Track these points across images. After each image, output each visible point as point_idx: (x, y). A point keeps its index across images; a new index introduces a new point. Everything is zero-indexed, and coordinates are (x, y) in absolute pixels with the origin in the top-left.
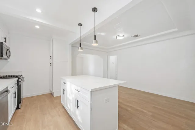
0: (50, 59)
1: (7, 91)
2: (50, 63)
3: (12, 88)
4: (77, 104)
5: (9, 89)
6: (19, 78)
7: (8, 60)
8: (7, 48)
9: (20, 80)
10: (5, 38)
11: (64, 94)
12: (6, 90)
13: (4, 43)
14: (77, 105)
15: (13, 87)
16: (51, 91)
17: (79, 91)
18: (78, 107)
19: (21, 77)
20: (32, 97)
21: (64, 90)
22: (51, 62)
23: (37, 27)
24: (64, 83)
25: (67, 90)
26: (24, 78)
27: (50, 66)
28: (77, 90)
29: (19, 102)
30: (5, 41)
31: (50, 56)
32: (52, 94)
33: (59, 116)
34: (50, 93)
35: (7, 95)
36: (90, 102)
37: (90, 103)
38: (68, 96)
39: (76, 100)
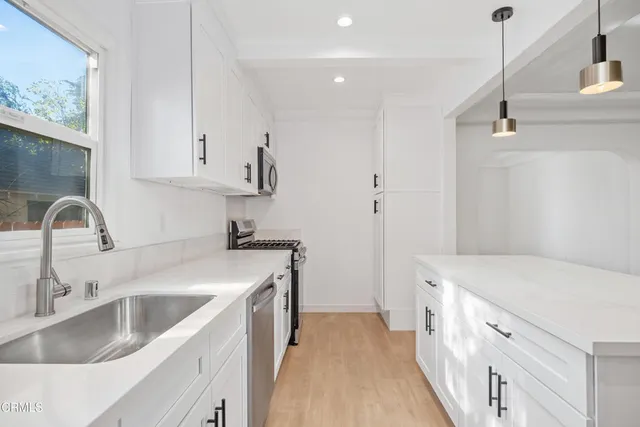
0: (375, 186)
1: (271, 286)
2: (375, 202)
3: (280, 277)
4: (495, 394)
5: (275, 281)
6: (295, 250)
7: (273, 196)
8: (271, 163)
9: (296, 257)
10: (267, 135)
11: (429, 328)
12: (269, 283)
13: (265, 148)
14: (499, 399)
15: (282, 276)
16: (378, 306)
17: (508, 335)
18: (500, 409)
19: (299, 247)
20: (325, 315)
21: (428, 311)
22: (377, 198)
23: (339, 80)
24: (430, 283)
25: (440, 316)
26: (304, 249)
27: (375, 211)
28: (495, 327)
29: (295, 325)
30: (267, 145)
31: (375, 177)
32: (380, 318)
33: (411, 412)
34: (375, 311)
35: (272, 298)
36: (585, 410)
37: (585, 419)
38: (449, 343)
39: (491, 374)
